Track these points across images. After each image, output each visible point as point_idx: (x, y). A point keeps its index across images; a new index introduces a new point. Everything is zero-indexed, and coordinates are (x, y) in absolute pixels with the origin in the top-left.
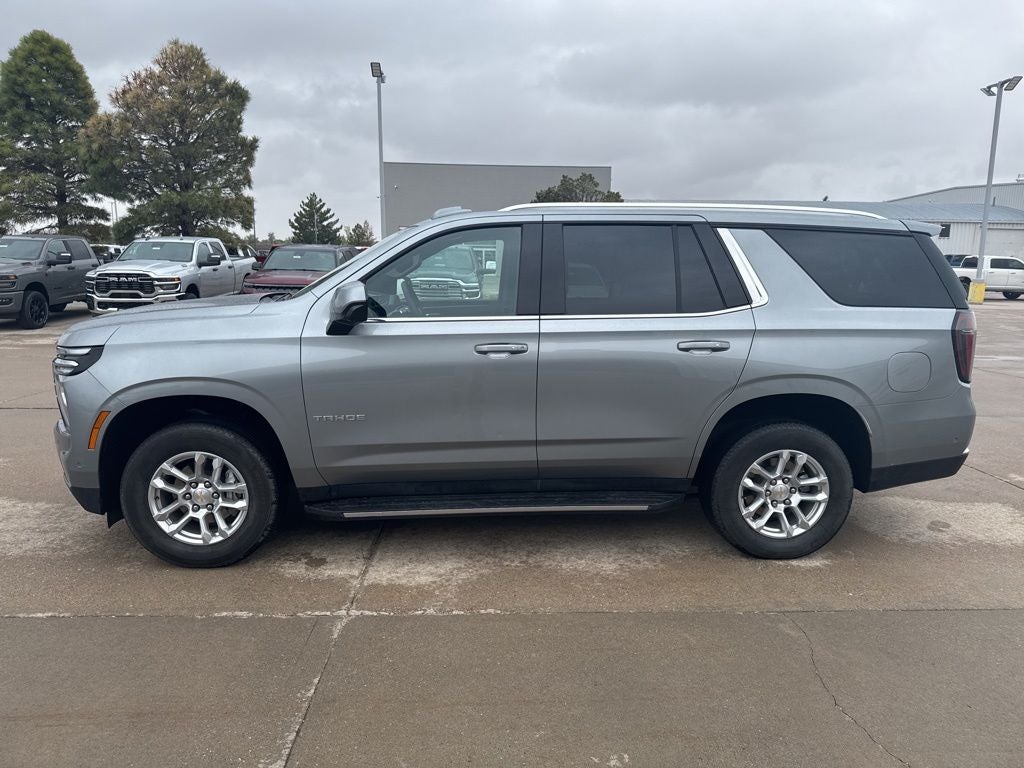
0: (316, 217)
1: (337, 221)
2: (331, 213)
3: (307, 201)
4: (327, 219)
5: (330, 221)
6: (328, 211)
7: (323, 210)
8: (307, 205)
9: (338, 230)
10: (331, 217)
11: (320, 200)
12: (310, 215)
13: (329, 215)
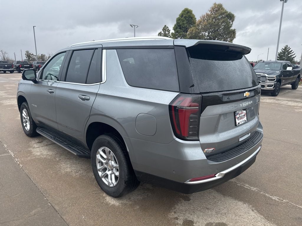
0: (286, 53)
1: (294, 54)
2: (292, 52)
3: (284, 48)
4: (291, 54)
5: (292, 54)
6: (291, 51)
7: (289, 51)
8: (284, 49)
9: (294, 57)
10: (292, 53)
11: (289, 47)
12: (284, 53)
13: (291, 52)
